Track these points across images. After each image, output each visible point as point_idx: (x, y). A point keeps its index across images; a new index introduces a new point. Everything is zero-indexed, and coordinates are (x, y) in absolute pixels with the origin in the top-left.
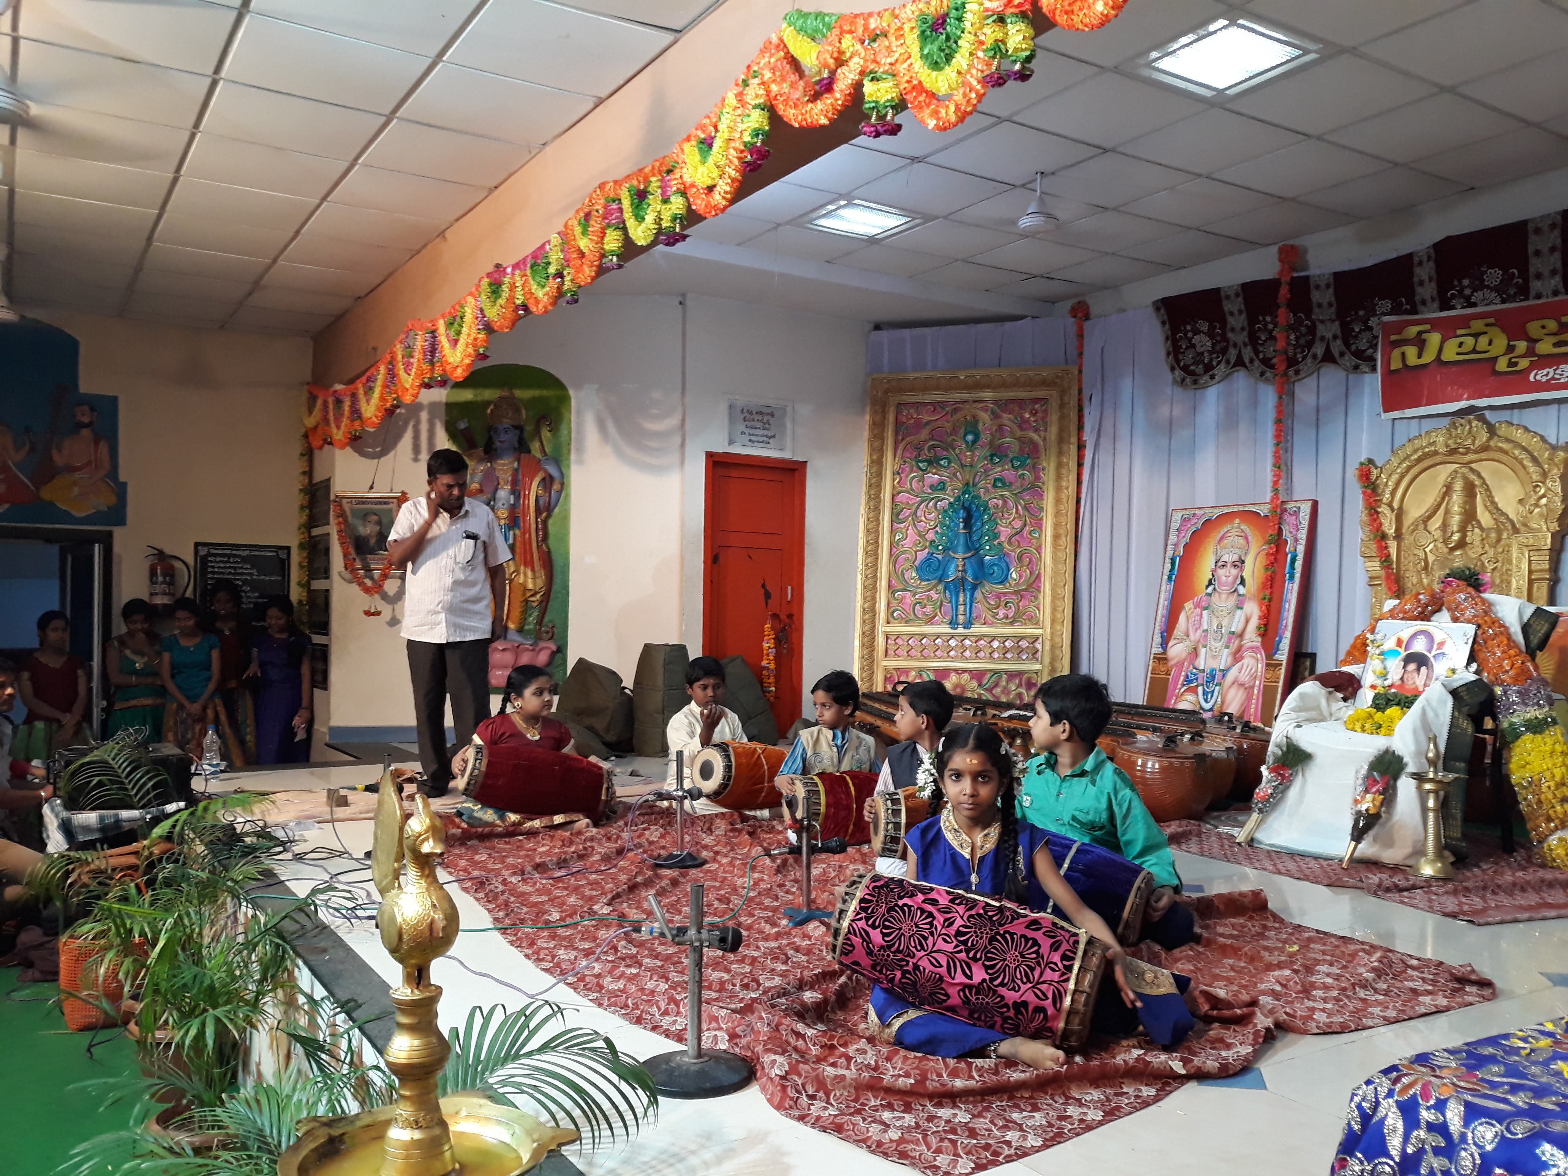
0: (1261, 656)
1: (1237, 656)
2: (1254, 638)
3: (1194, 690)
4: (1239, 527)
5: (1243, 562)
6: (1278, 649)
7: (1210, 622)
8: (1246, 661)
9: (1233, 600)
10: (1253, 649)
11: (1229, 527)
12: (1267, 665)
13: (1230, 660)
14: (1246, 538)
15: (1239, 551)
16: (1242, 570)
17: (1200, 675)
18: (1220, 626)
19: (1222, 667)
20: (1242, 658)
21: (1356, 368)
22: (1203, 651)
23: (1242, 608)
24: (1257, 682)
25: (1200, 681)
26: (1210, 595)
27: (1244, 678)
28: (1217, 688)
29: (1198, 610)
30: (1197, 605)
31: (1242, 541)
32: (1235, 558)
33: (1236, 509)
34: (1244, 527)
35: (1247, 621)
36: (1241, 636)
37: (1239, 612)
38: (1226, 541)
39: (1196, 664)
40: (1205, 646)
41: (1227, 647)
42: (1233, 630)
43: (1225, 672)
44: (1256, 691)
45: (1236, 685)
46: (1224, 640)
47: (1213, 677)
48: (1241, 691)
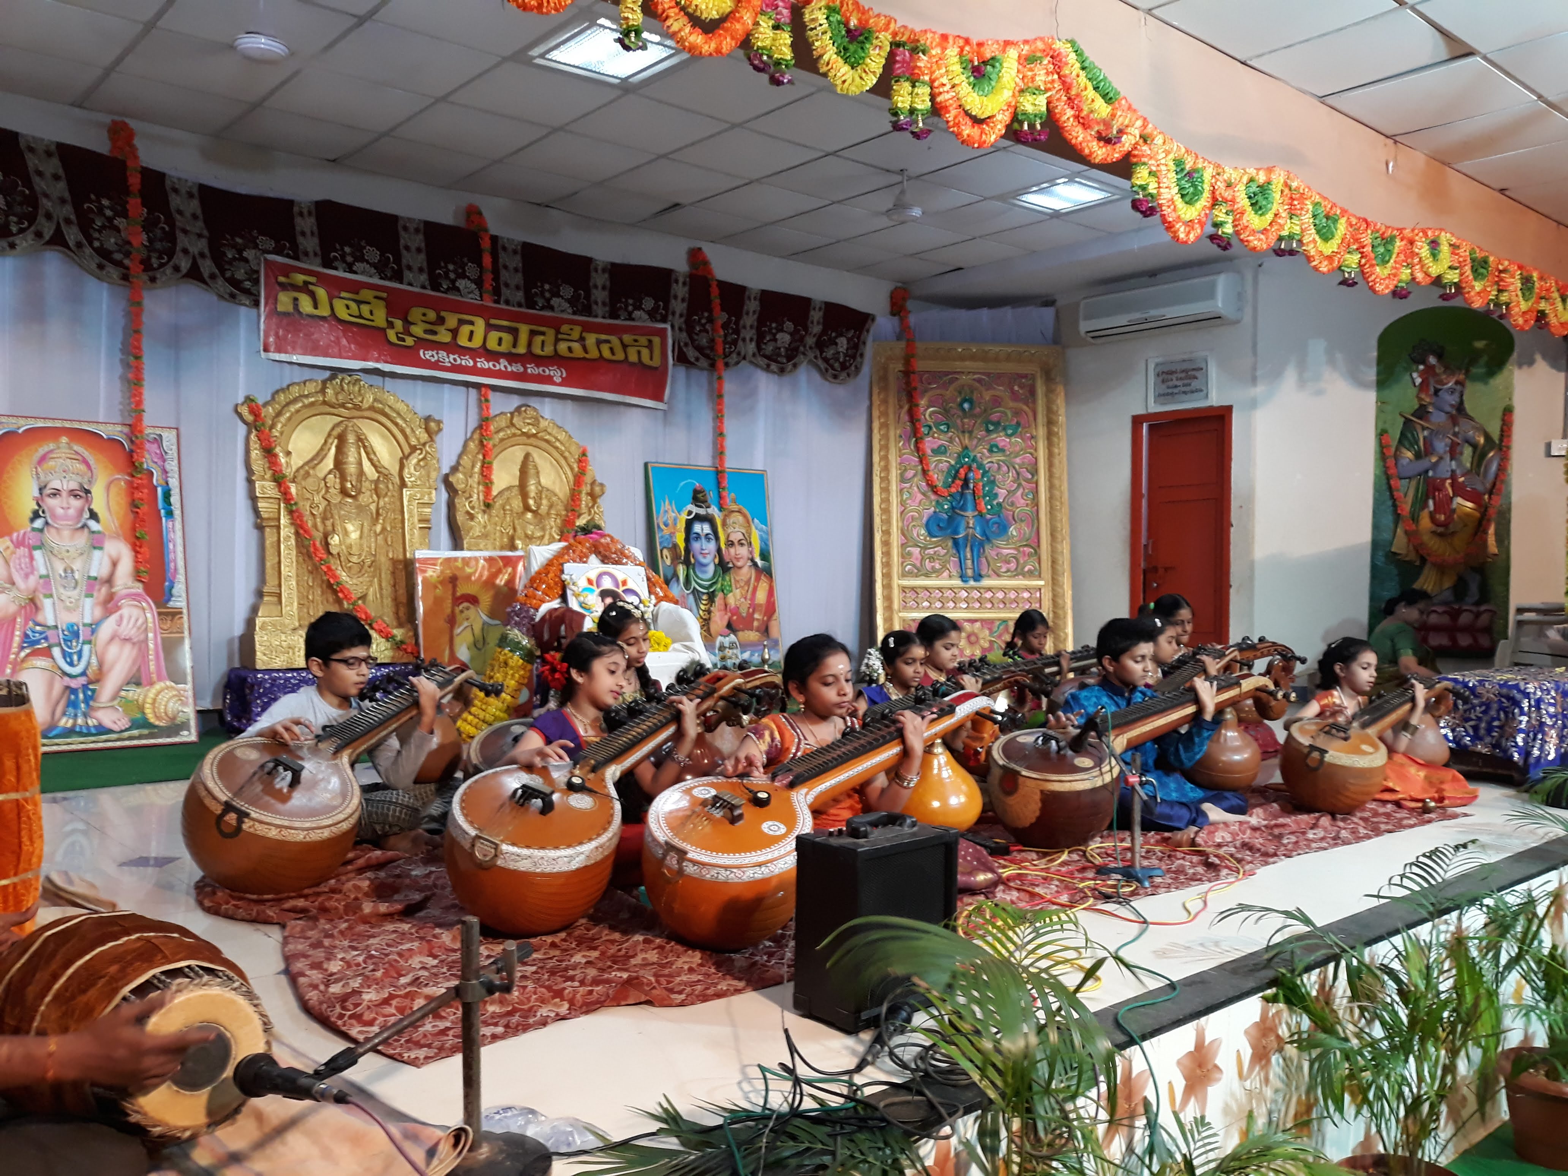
0: (148, 604)
1: (110, 605)
2: (130, 582)
3: (47, 653)
4: (70, 448)
5: (88, 492)
6: (171, 595)
7: (49, 564)
8: (125, 611)
9: (82, 539)
10: (134, 597)
11: (52, 446)
12: (160, 614)
13: (98, 612)
14: (85, 462)
15: (80, 479)
16: (88, 501)
17: (49, 633)
18: (68, 570)
19: (88, 620)
20: (118, 608)
21: (233, 296)
22: (47, 604)
23: (101, 548)
24: (151, 635)
25: (52, 640)
26: (41, 530)
27: (128, 629)
28: (86, 648)
29: (23, 551)
30: (19, 544)
31: (82, 467)
32: (73, 485)
33: (58, 424)
34: (76, 448)
35: (114, 564)
36: (109, 581)
37: (97, 554)
38: (52, 463)
39: (40, 618)
40: (51, 596)
41: (89, 595)
42: (93, 574)
43: (94, 627)
44: (151, 646)
45: (117, 640)
46: (83, 586)
47: (76, 635)
48: (128, 648)
